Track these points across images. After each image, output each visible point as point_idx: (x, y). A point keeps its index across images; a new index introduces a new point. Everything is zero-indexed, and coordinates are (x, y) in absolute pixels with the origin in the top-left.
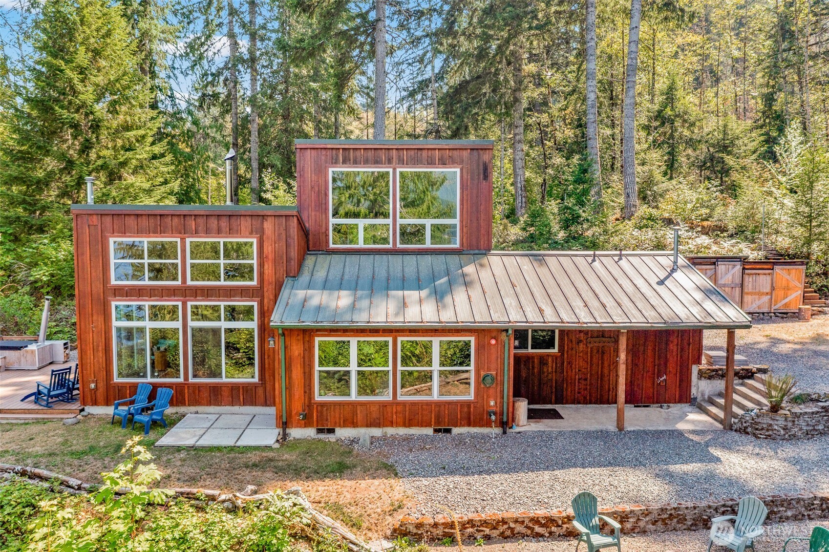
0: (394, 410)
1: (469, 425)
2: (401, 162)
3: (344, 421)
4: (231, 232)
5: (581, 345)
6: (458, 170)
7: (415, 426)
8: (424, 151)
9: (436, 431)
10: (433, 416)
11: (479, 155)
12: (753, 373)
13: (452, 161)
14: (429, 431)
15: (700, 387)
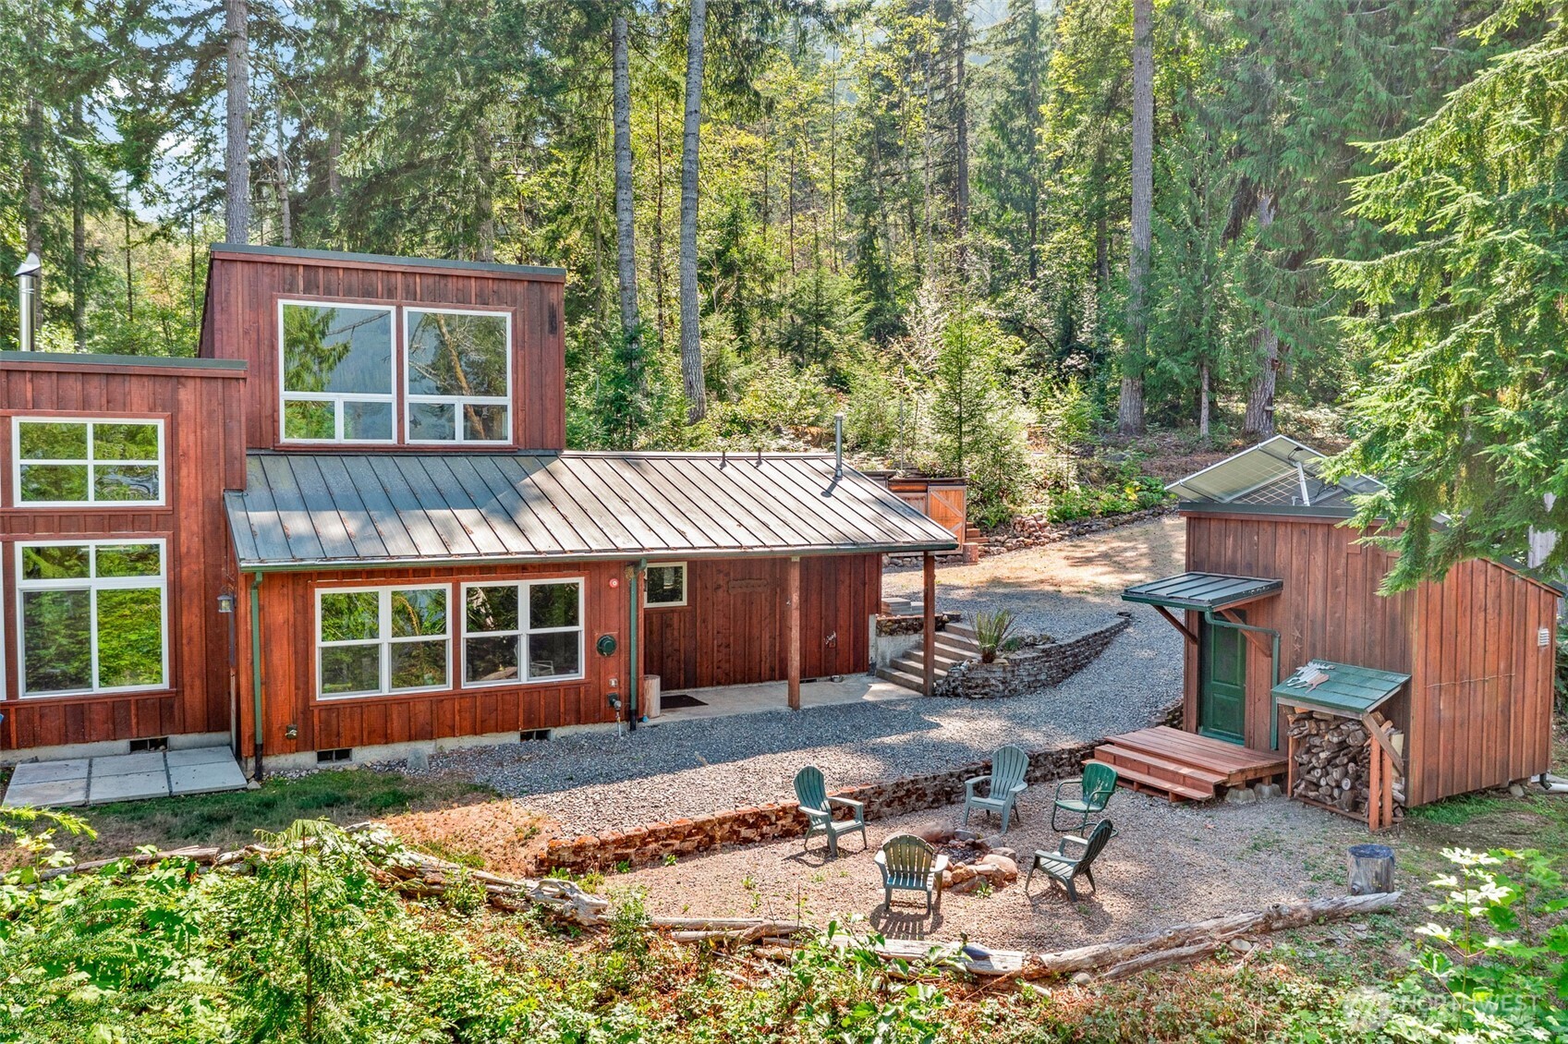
0: (457, 707)
1: (578, 722)
2: (412, 296)
3: (369, 733)
4: (110, 406)
5: (720, 592)
6: (508, 316)
7: (491, 731)
8: (450, 280)
9: (525, 737)
10: (521, 710)
11: (542, 292)
12: (944, 622)
13: (499, 299)
14: (513, 738)
15: (882, 647)
